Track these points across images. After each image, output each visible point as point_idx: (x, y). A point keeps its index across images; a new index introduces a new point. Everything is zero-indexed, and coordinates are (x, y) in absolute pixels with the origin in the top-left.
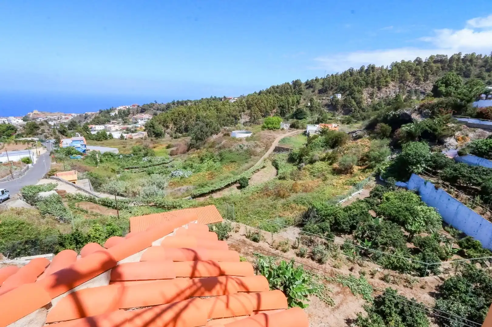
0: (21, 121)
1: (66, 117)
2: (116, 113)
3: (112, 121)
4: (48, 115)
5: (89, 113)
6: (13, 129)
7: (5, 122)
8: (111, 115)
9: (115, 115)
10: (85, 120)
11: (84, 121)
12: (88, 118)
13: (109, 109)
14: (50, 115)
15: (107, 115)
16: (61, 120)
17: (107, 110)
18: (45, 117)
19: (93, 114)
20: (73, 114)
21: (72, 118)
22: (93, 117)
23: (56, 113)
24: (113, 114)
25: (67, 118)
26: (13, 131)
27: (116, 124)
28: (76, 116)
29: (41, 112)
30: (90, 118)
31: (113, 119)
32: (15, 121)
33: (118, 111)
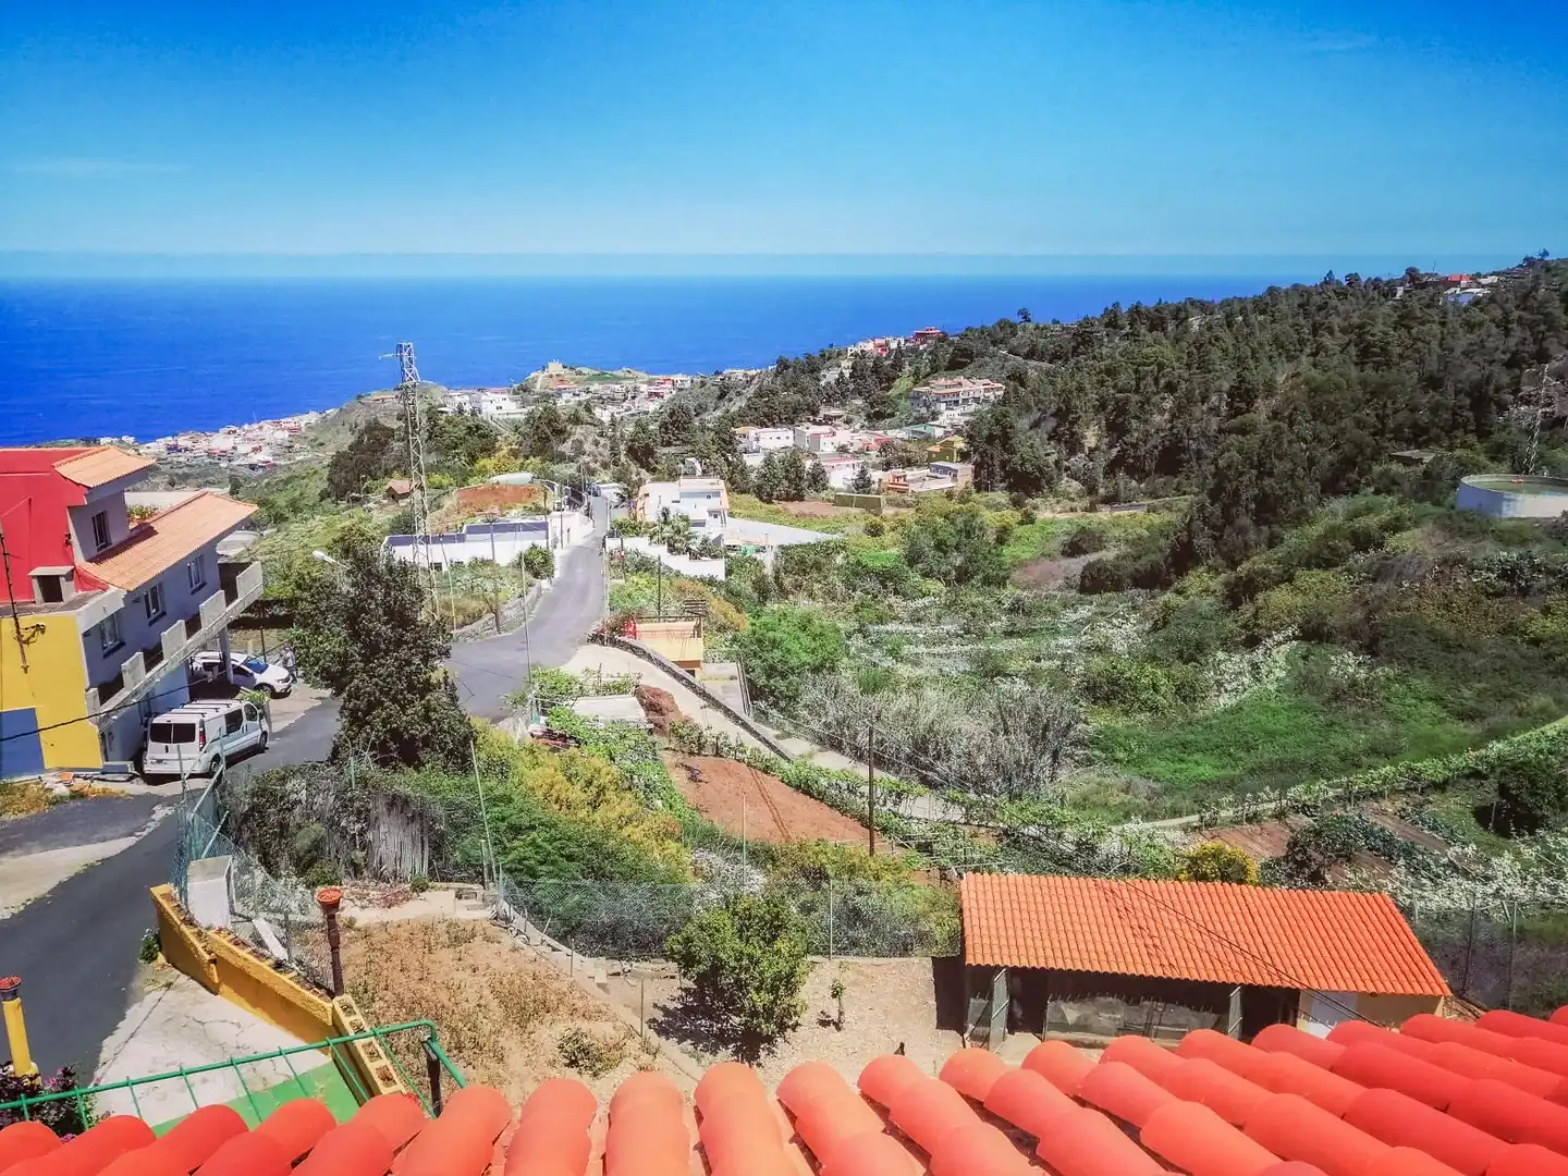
0: (509, 407)
1: (653, 389)
2: (841, 374)
3: (824, 411)
4: (593, 381)
5: (739, 373)
7: (464, 408)
8: (823, 383)
9: (838, 382)
10: (720, 402)
11: (717, 408)
12: (732, 394)
13: (816, 353)
14: (599, 381)
15: (806, 380)
16: (637, 402)
17: (809, 358)
18: (581, 387)
19: (753, 378)
20: (678, 378)
21: (675, 392)
22: (751, 391)
24: (829, 376)
25: (658, 395)
27: (837, 422)
28: (688, 384)
29: (571, 368)
30: (739, 394)
31: (829, 401)
32: (495, 405)
33: (850, 364)
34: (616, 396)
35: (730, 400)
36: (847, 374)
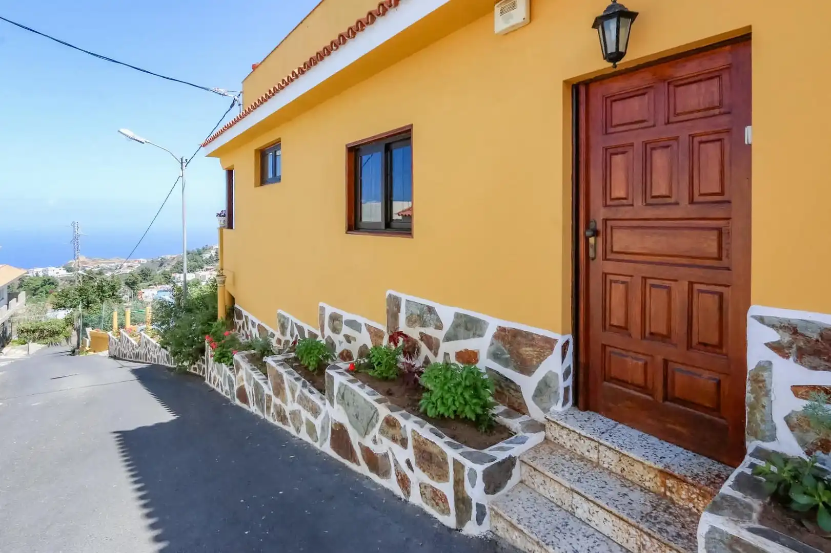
0: (63, 273)
1: (129, 264)
2: (211, 255)
3: (205, 267)
4: (101, 263)
5: (168, 257)
6: (52, 284)
7: (39, 274)
8: (204, 258)
9: (210, 257)
10: (160, 268)
11: (158, 270)
12: (166, 265)
13: (201, 248)
14: (103, 263)
15: (198, 257)
16: (121, 270)
17: (198, 250)
18: (96, 265)
19: (174, 258)
20: (142, 260)
21: (139, 265)
22: (174, 263)
23: (114, 260)
24: (206, 256)
25: (132, 266)
26: (52, 286)
27: (212, 270)
28: (146, 262)
29: (90, 259)
30: (169, 264)
31: (207, 263)
32: (55, 272)
33: (215, 251)
34: (112, 268)
35: (165, 267)
36: (214, 254)
